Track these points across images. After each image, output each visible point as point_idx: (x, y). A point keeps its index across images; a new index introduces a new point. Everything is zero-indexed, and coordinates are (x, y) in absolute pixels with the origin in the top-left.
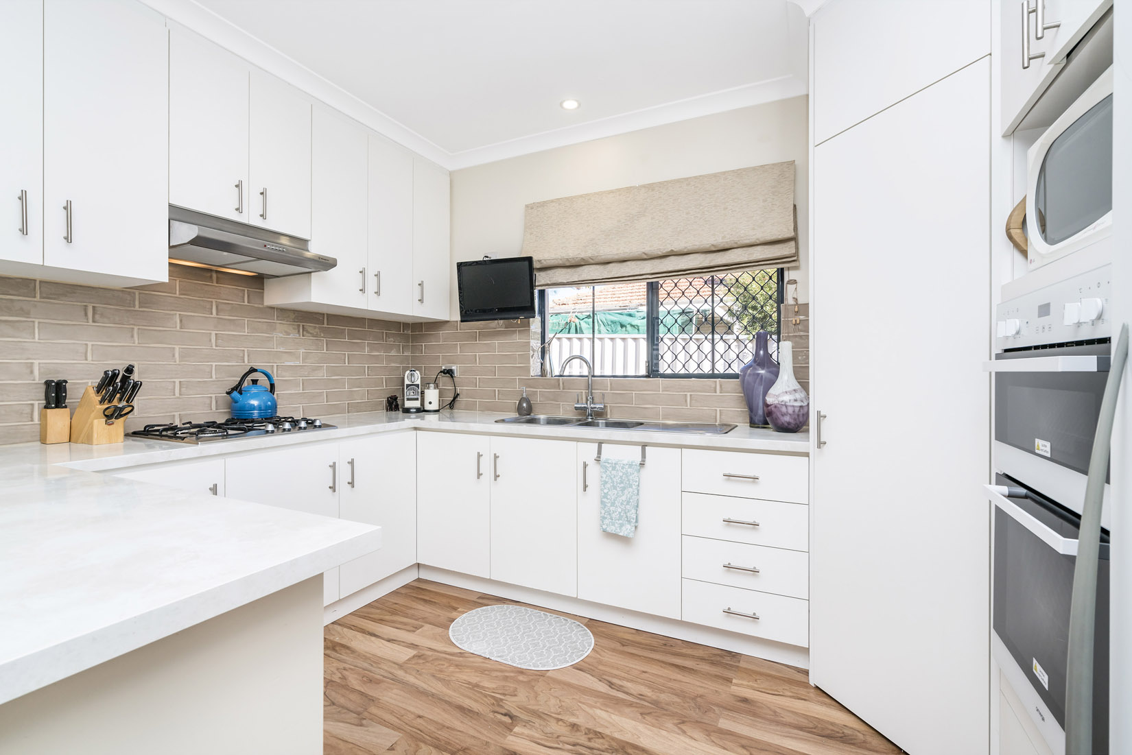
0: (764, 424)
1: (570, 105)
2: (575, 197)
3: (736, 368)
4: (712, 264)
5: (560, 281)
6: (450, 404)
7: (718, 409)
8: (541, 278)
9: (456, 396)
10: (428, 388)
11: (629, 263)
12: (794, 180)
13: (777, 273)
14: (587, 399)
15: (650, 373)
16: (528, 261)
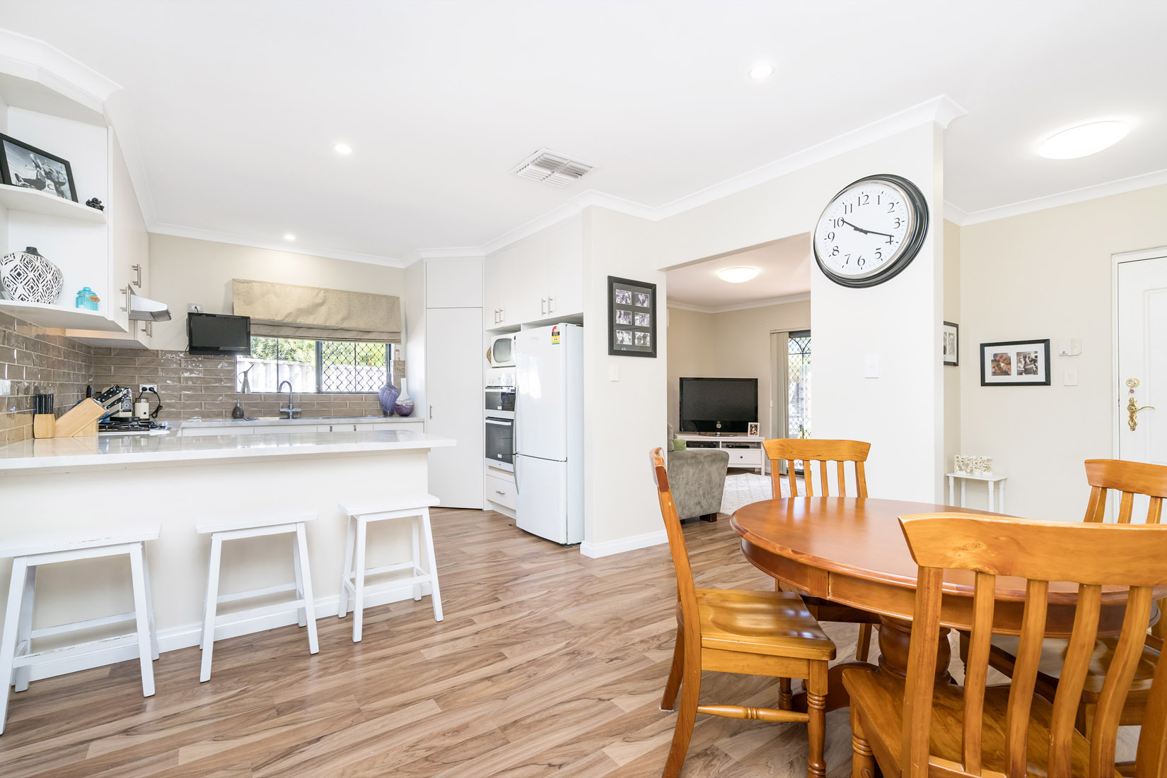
0: (392, 414)
1: (290, 237)
3: (376, 389)
4: (361, 338)
6: (152, 414)
7: (364, 409)
8: (253, 329)
9: (159, 407)
10: (140, 402)
12: (399, 306)
13: (386, 345)
14: (289, 406)
15: (319, 391)
16: (246, 320)
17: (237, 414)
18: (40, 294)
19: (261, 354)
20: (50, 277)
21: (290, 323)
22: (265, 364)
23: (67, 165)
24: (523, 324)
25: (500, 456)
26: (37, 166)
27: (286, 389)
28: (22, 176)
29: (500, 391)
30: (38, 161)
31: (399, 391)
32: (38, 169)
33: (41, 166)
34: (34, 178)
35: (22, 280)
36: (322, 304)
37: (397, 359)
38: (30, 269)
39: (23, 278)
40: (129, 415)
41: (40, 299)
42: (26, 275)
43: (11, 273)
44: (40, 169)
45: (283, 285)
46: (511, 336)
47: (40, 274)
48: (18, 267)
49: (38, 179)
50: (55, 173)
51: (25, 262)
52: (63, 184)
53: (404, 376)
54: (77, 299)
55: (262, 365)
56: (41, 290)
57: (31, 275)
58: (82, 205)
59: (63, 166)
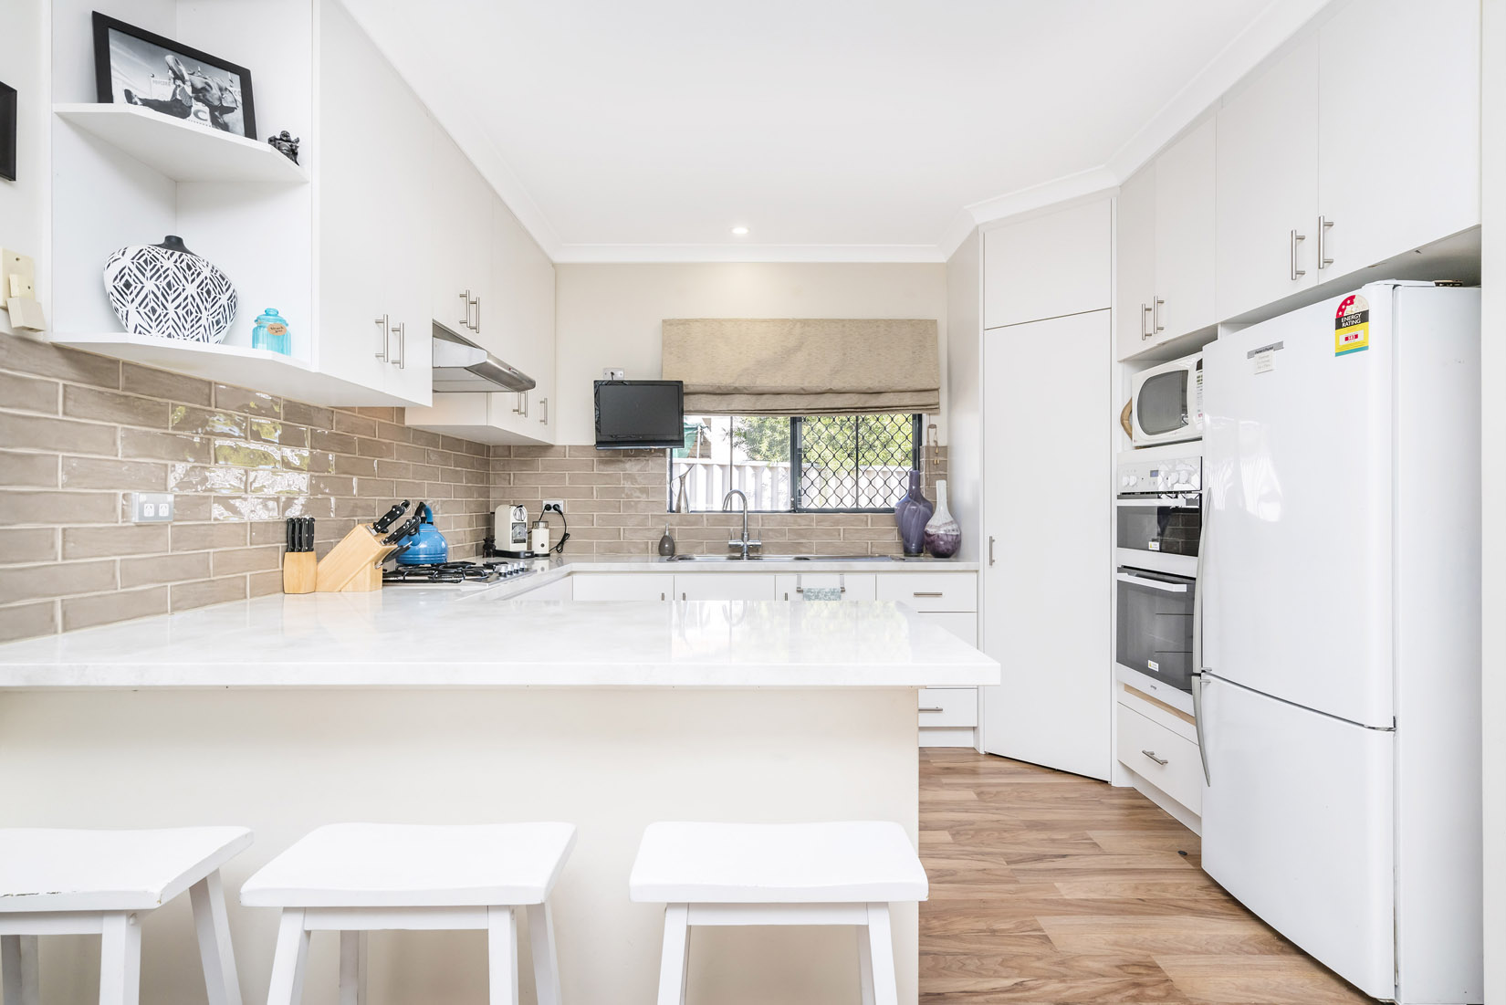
0: (919, 552)
1: (740, 231)
2: (723, 320)
3: (894, 503)
4: (867, 405)
5: (706, 408)
6: (557, 547)
7: (869, 542)
8: (689, 403)
9: (566, 536)
10: (537, 528)
11: (784, 396)
12: (936, 338)
13: (914, 417)
14: (743, 535)
15: (795, 508)
16: (677, 386)
17: (667, 549)
18: (171, 322)
19: (768, 453)
20: (191, 289)
21: (745, 388)
22: (771, 469)
23: (245, 76)
24: (1224, 324)
25: (1154, 666)
26: (178, 76)
27: (736, 504)
28: (139, 93)
29: (1156, 503)
30: (182, 68)
31: (931, 509)
32: (179, 82)
33: (187, 77)
34: (167, 97)
35: (133, 295)
36: (798, 348)
37: (932, 444)
38: (148, 274)
39: (135, 293)
40: (522, 547)
41: (173, 333)
42: (140, 286)
43: (115, 284)
44: (184, 83)
45: (736, 321)
46: (1187, 363)
47: (169, 284)
48: (126, 271)
49: (174, 100)
50: (216, 92)
51: (141, 261)
52: (231, 110)
53: (944, 477)
54: (255, 330)
55: (767, 470)
56: (172, 314)
57: (150, 285)
58: (261, 145)
59: (237, 78)
